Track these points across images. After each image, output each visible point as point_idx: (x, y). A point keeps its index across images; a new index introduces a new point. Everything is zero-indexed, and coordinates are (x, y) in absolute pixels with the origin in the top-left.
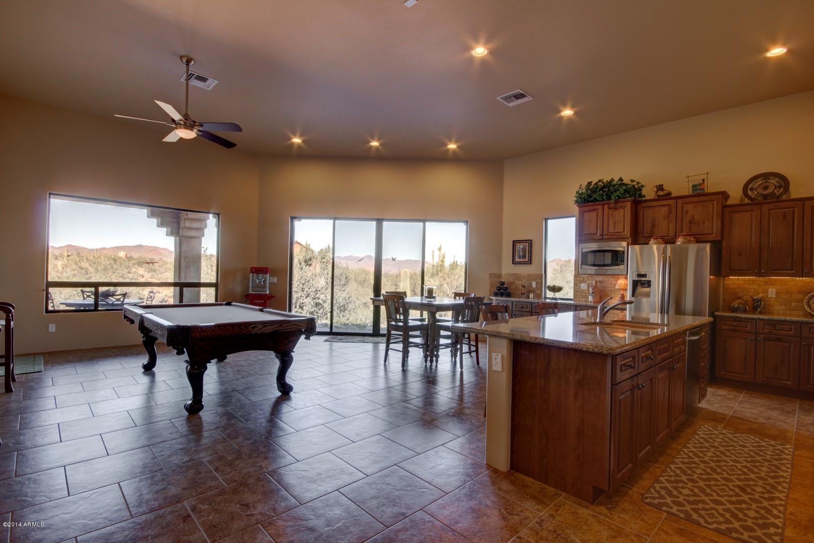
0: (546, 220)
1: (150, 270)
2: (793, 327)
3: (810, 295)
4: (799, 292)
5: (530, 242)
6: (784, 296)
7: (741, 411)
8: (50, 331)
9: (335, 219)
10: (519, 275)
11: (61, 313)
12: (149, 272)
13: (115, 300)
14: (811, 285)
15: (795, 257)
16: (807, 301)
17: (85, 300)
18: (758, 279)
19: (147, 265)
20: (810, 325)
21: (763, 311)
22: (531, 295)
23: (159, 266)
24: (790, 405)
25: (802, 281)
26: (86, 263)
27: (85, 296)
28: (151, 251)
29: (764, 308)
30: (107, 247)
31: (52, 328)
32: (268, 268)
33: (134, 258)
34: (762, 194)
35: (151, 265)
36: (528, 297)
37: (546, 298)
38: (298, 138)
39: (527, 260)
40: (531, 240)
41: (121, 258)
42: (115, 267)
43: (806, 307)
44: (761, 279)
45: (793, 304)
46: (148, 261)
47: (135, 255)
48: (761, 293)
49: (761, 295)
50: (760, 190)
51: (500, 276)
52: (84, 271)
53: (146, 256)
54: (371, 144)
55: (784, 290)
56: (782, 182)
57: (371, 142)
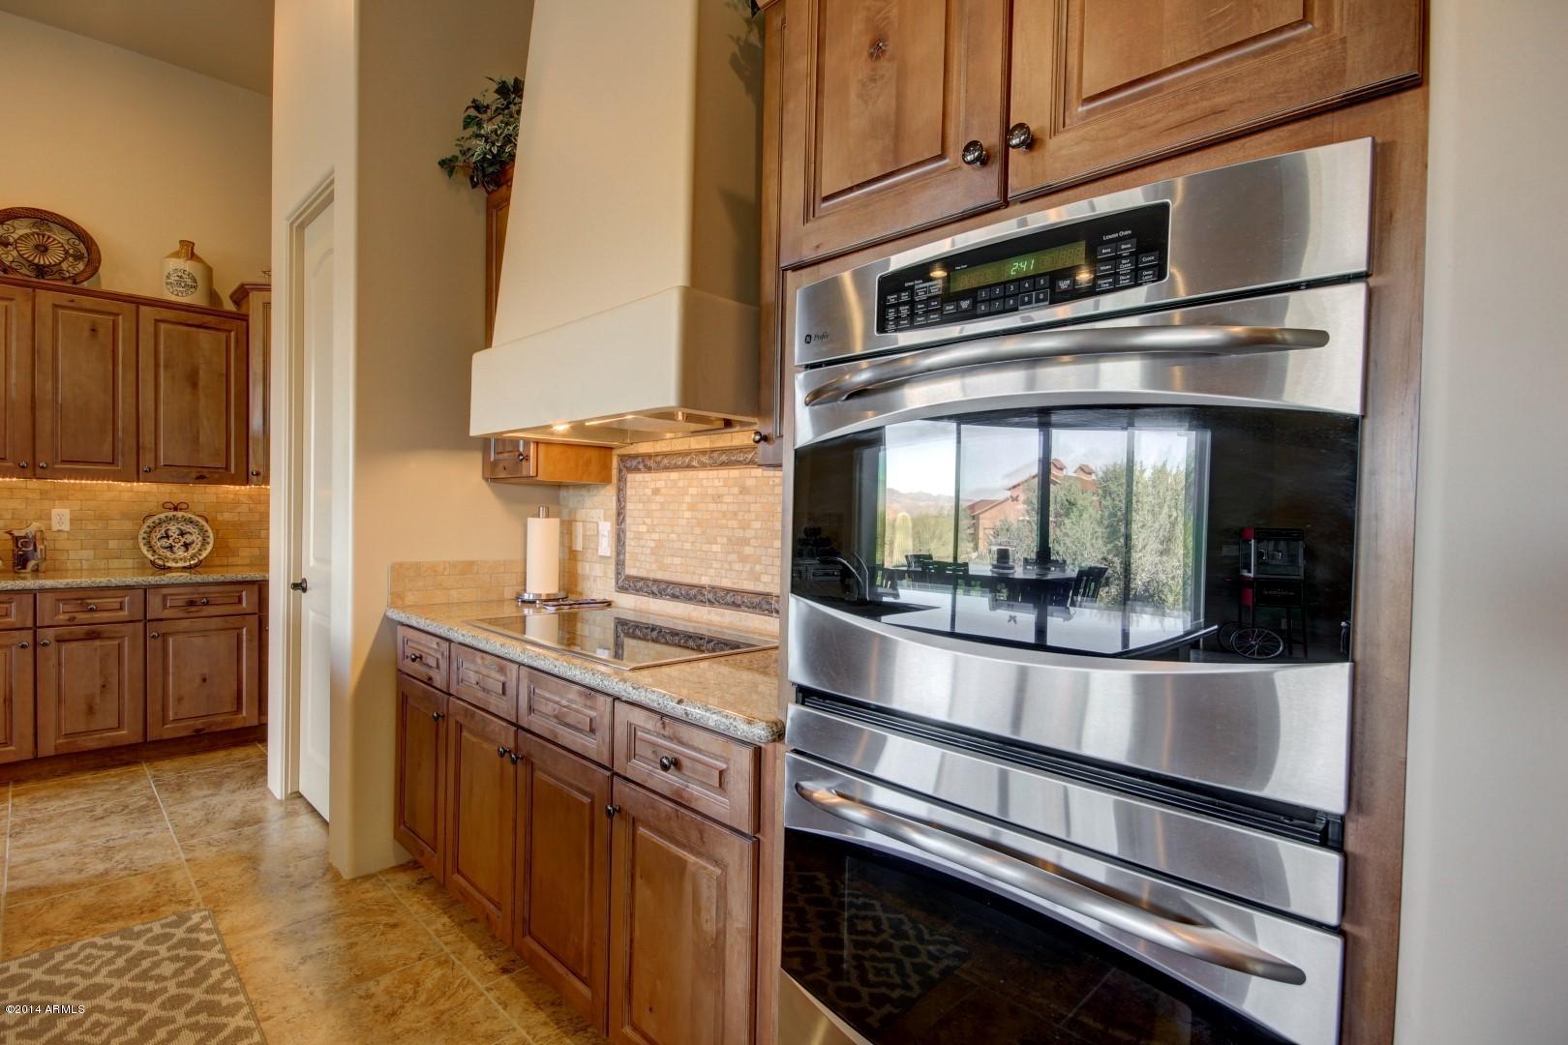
2: (127, 599)
3: (149, 522)
4: (125, 516)
6: (90, 527)
7: (31, 861)
14: (150, 499)
15: (120, 434)
16: (145, 535)
18: (23, 485)
20: (165, 591)
21: (43, 567)
24: (134, 788)
25: (131, 490)
29: (45, 559)
34: (31, 263)
43: (144, 550)
44: (34, 484)
45: (112, 544)
48: (36, 520)
49: (35, 526)
50: (27, 250)
55: (91, 513)
56: (82, 245)
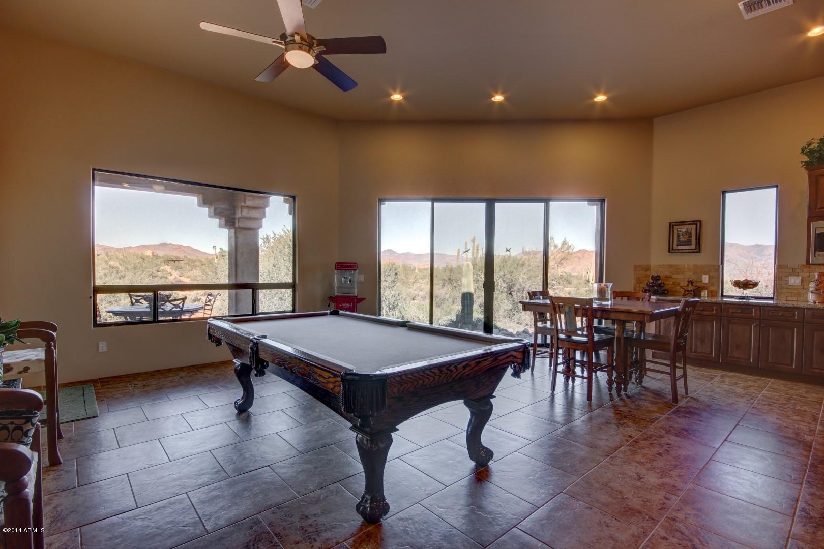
0: (724, 193)
1: (177, 268)
5: (698, 223)
8: (100, 351)
9: (434, 200)
10: (678, 267)
11: (113, 327)
12: (176, 270)
13: (173, 306)
17: (134, 306)
19: (173, 262)
22: (704, 293)
23: (185, 264)
26: (116, 261)
27: (134, 301)
28: (176, 249)
30: (133, 246)
31: (103, 347)
32: (356, 263)
33: (160, 256)
35: (177, 262)
36: (700, 296)
37: (723, 296)
38: (399, 94)
39: (693, 247)
40: (700, 221)
41: (149, 256)
42: (144, 266)
46: (174, 259)
47: (161, 253)
51: (648, 269)
52: (114, 270)
53: (171, 254)
54: (493, 99)
57: (493, 96)
